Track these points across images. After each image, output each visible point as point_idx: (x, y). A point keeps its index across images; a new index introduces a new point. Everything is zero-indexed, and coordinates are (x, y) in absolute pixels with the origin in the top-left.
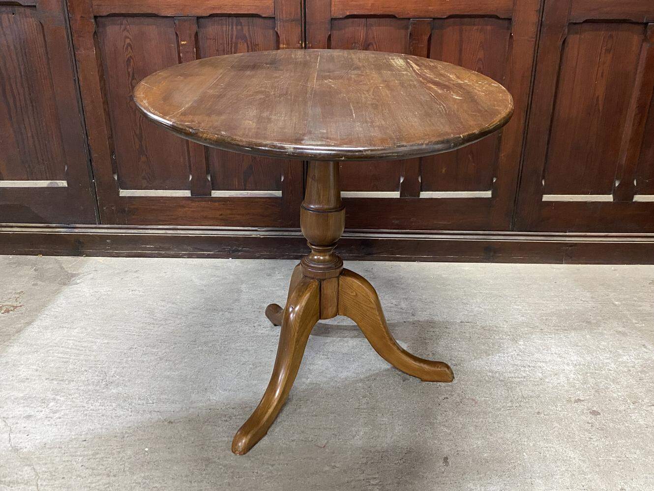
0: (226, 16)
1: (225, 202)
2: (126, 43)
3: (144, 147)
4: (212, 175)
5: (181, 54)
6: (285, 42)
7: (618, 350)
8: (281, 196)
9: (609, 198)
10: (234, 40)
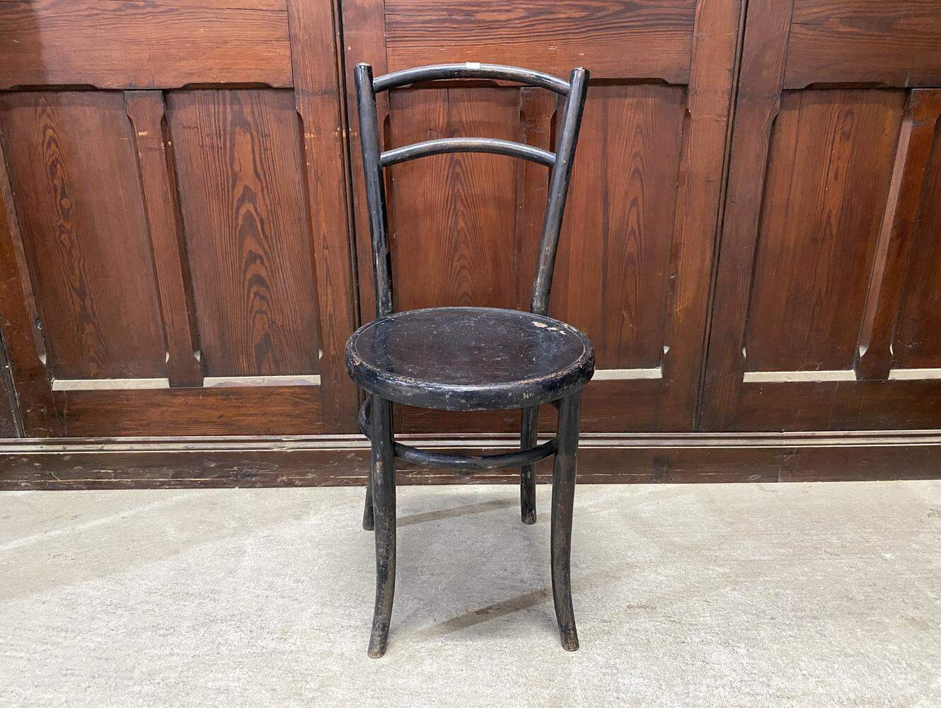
0: (216, 89)
1: (227, 395)
2: (48, 137)
3: (90, 308)
4: (204, 351)
5: (140, 154)
6: (313, 130)
8: (319, 383)
9: (849, 375)
10: (228, 129)
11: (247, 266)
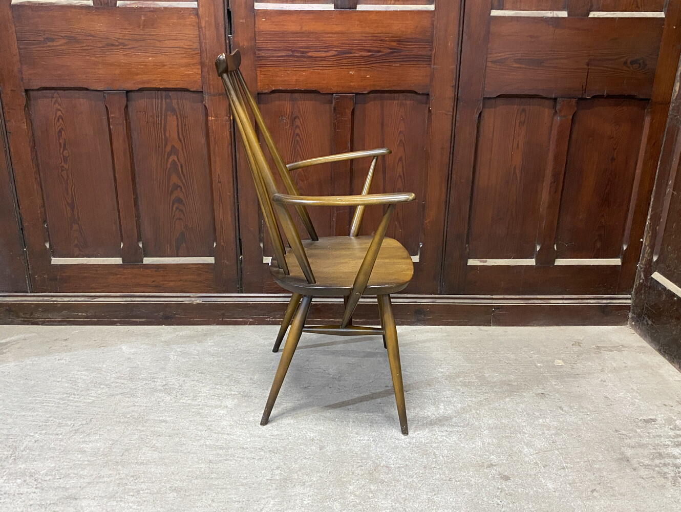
0: (156, 90)
1: (157, 268)
2: (58, 115)
3: (77, 215)
4: (144, 242)
5: (111, 126)
6: (213, 115)
7: (535, 413)
8: (213, 262)
9: (531, 262)
10: (164, 112)
11: (172, 192)
